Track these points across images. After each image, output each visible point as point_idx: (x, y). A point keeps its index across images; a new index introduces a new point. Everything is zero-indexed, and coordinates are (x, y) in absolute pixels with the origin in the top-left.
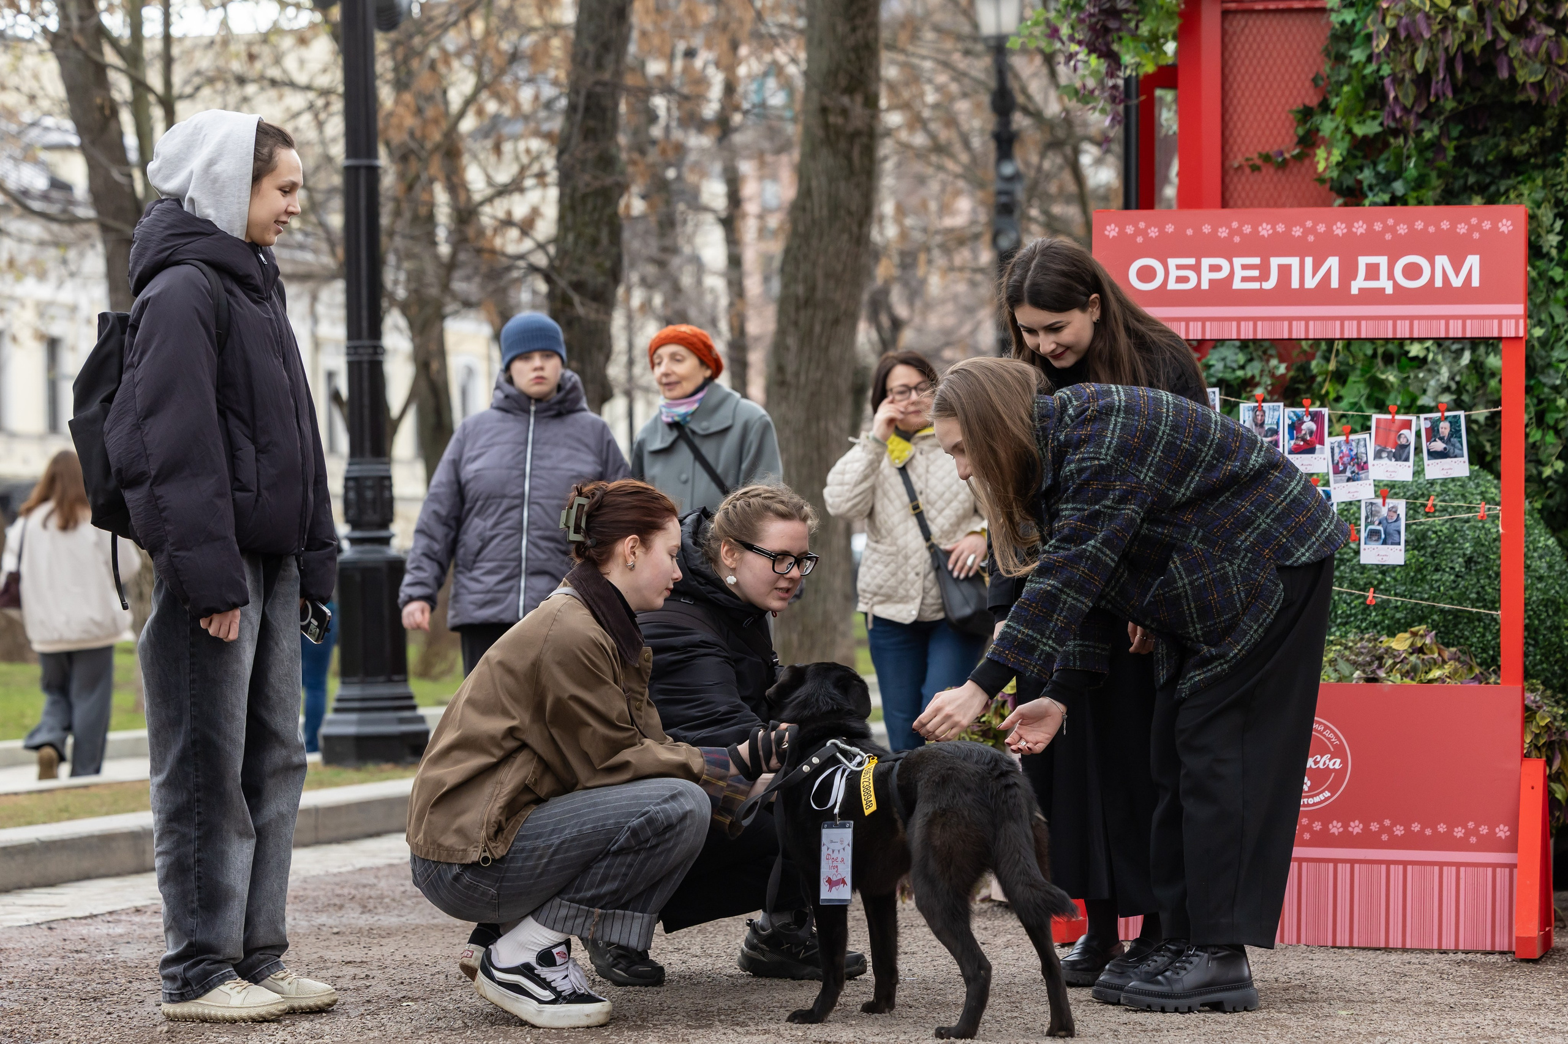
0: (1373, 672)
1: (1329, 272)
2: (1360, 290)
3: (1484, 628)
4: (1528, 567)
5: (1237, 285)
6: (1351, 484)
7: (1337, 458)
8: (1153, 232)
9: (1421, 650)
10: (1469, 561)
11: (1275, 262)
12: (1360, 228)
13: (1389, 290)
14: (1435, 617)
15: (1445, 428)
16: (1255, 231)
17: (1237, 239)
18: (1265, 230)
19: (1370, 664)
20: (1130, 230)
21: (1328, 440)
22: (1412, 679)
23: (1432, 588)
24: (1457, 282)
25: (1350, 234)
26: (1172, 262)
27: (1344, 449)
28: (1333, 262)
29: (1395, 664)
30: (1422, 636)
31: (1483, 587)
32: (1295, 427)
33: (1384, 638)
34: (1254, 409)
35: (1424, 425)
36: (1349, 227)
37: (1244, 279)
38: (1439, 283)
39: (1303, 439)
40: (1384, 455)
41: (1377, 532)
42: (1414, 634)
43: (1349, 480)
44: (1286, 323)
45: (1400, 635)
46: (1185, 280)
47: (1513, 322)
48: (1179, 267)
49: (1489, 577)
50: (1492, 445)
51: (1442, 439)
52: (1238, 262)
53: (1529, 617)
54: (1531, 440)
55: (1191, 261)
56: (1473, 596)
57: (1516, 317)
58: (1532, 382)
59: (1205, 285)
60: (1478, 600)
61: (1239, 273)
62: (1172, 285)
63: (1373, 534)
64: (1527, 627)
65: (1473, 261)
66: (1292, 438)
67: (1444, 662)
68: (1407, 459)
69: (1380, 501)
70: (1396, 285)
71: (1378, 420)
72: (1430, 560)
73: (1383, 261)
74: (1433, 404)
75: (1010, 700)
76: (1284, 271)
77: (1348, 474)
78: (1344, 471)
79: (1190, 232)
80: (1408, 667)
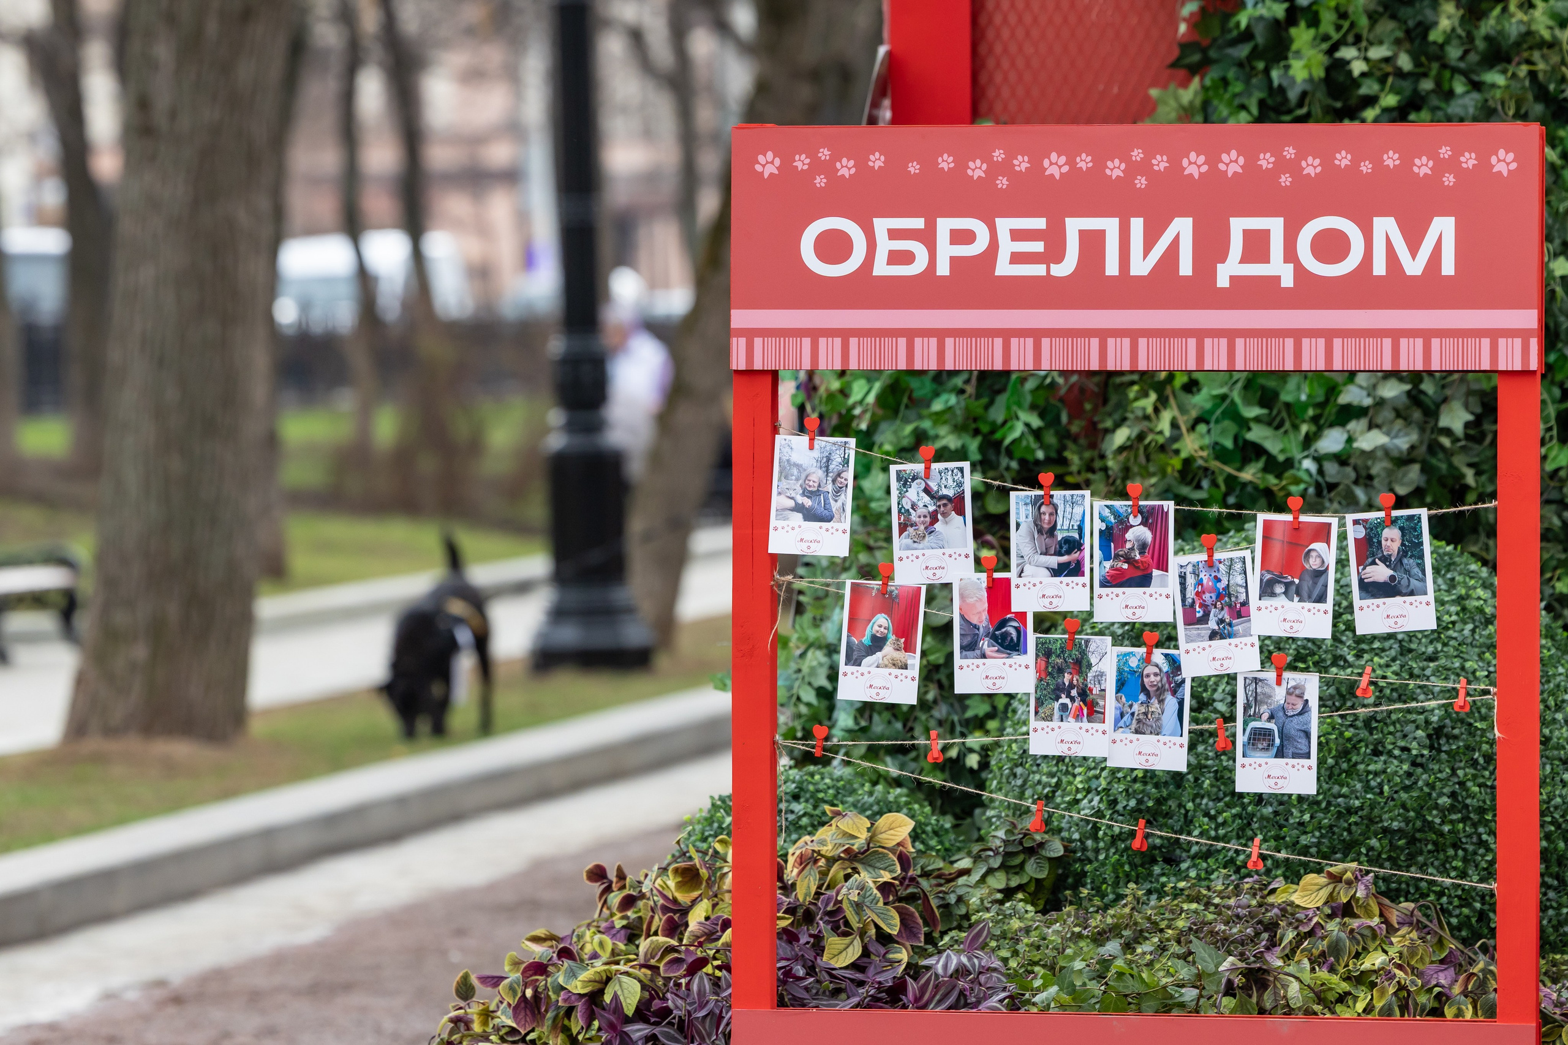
0: (1259, 957)
1: (1174, 246)
2: (1233, 279)
3: (1465, 860)
4: (1545, 741)
5: (1004, 268)
6: (1217, 643)
7: (1191, 593)
8: (846, 168)
9: (1347, 910)
10: (1437, 734)
11: (1074, 226)
12: (1232, 163)
13: (1287, 282)
14: (1374, 842)
15: (1391, 540)
16: (1037, 167)
17: (1003, 182)
18: (1055, 166)
19: (1254, 939)
20: (801, 162)
21: (1174, 561)
22: (1332, 970)
23: (1368, 788)
24: (1414, 267)
25: (1214, 174)
26: (882, 225)
27: (1205, 577)
28: (1182, 227)
29: (1300, 938)
30: (1349, 883)
31: (1462, 784)
32: (1111, 536)
33: (1279, 883)
34: (1037, 503)
35: (1354, 533)
36: (1213, 160)
37: (1017, 258)
38: (1379, 268)
39: (1128, 559)
40: (1279, 589)
41: (1266, 734)
42: (1336, 879)
43: (1213, 636)
44: (1095, 342)
45: (1310, 878)
46: (906, 258)
47: (1518, 342)
48: (894, 234)
49: (1474, 763)
50: (1478, 473)
51: (1385, 560)
52: (1005, 225)
53: (1548, 837)
54: (1550, 467)
55: (918, 223)
56: (1444, 801)
57: (1523, 334)
58: (1552, 358)
59: (943, 269)
60: (1452, 809)
61: (1007, 247)
62: (881, 268)
63: (1258, 738)
64: (1544, 855)
65: (1443, 228)
66: (1107, 557)
67: (1391, 930)
68: (1321, 599)
69: (1271, 675)
70: (1300, 272)
71: (1267, 525)
72: (1364, 734)
73: (1275, 226)
74: (1367, 402)
75: (580, 1005)
76: (1092, 242)
77: (1212, 624)
78: (1204, 619)
79: (914, 168)
80: (1323, 945)
